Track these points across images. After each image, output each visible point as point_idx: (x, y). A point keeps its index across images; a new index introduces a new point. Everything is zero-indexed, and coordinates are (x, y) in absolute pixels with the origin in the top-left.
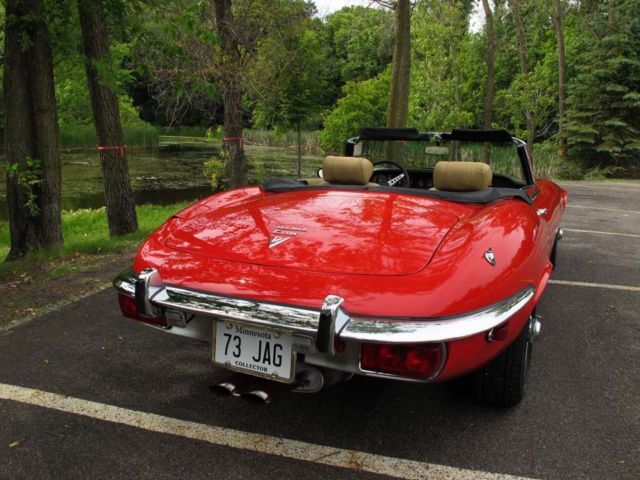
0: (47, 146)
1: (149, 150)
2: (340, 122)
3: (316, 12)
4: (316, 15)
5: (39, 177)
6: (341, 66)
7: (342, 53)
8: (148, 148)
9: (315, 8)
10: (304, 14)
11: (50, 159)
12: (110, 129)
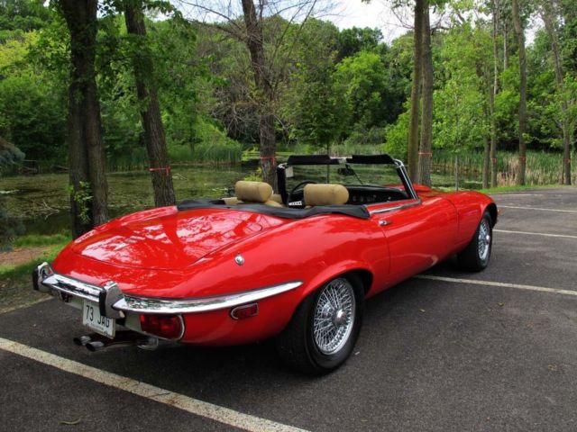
0: (96, 172)
1: (233, 164)
2: (401, 136)
3: (382, 37)
4: (383, 40)
5: (90, 194)
6: (405, 85)
7: (406, 72)
8: (232, 163)
9: (381, 34)
10: (371, 40)
11: (99, 180)
12: (157, 155)
